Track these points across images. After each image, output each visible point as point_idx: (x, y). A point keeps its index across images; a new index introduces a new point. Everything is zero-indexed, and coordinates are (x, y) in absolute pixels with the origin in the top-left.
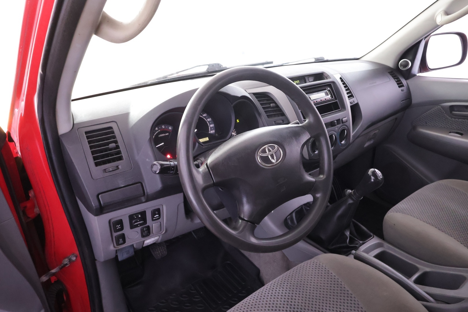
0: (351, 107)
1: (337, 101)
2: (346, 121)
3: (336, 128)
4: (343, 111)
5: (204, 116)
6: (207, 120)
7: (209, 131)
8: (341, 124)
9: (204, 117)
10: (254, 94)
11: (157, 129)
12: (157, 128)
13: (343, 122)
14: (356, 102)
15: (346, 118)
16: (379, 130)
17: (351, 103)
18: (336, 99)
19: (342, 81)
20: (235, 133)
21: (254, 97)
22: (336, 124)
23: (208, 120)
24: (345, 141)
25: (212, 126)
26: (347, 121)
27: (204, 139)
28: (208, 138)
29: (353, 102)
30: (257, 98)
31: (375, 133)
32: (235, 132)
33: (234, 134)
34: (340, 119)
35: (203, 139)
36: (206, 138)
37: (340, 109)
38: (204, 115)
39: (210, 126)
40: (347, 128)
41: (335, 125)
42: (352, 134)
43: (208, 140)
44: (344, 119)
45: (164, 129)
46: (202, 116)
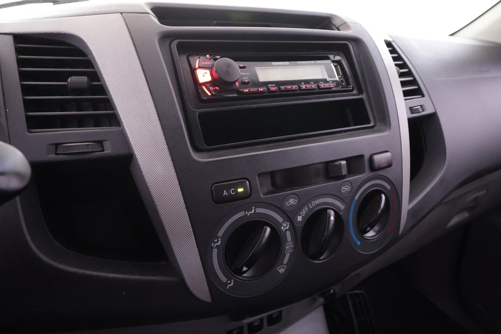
0: (411, 122)
1: (363, 96)
2: (385, 165)
3: (342, 185)
4: (380, 131)
8: (367, 174)
13: (373, 167)
14: (429, 110)
15: (388, 154)
16: (488, 190)
17: (412, 110)
18: (360, 92)
19: (393, 51)
22: (344, 172)
24: (378, 232)
26: (389, 165)
29: (420, 110)
31: (477, 197)
34: (361, 157)
37: (369, 123)
40: (389, 187)
41: (343, 177)
42: (406, 206)
44: (376, 157)
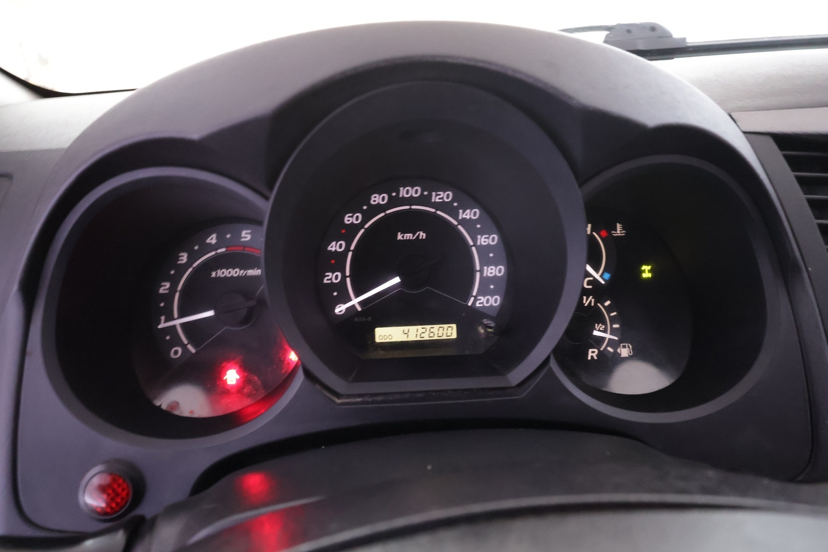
5: (464, 219)
6: (474, 240)
7: (467, 293)
9: (463, 222)
10: (784, 141)
11: (214, 241)
12: (214, 236)
20: (613, 332)
21: (777, 156)
23: (483, 240)
25: (495, 271)
27: (436, 327)
28: (454, 326)
30: (794, 163)
32: (616, 326)
33: (608, 336)
35: (428, 327)
36: (446, 326)
38: (468, 214)
39: (481, 271)
43: (454, 336)
45: (245, 245)
46: (456, 218)
